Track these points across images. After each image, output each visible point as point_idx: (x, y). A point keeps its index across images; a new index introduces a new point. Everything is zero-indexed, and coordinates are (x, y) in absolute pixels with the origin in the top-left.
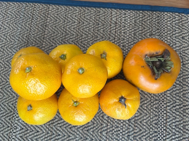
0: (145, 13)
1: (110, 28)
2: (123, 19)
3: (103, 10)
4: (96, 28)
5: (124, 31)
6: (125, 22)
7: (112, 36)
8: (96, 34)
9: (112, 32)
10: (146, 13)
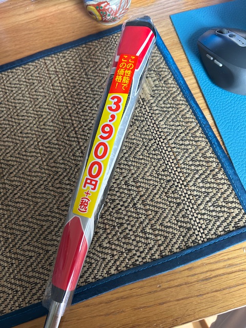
0: (89, 45)
1: (51, 81)
2: (64, 63)
4: (32, 89)
5: (71, 77)
6: (68, 66)
8: (35, 97)
10: (91, 45)
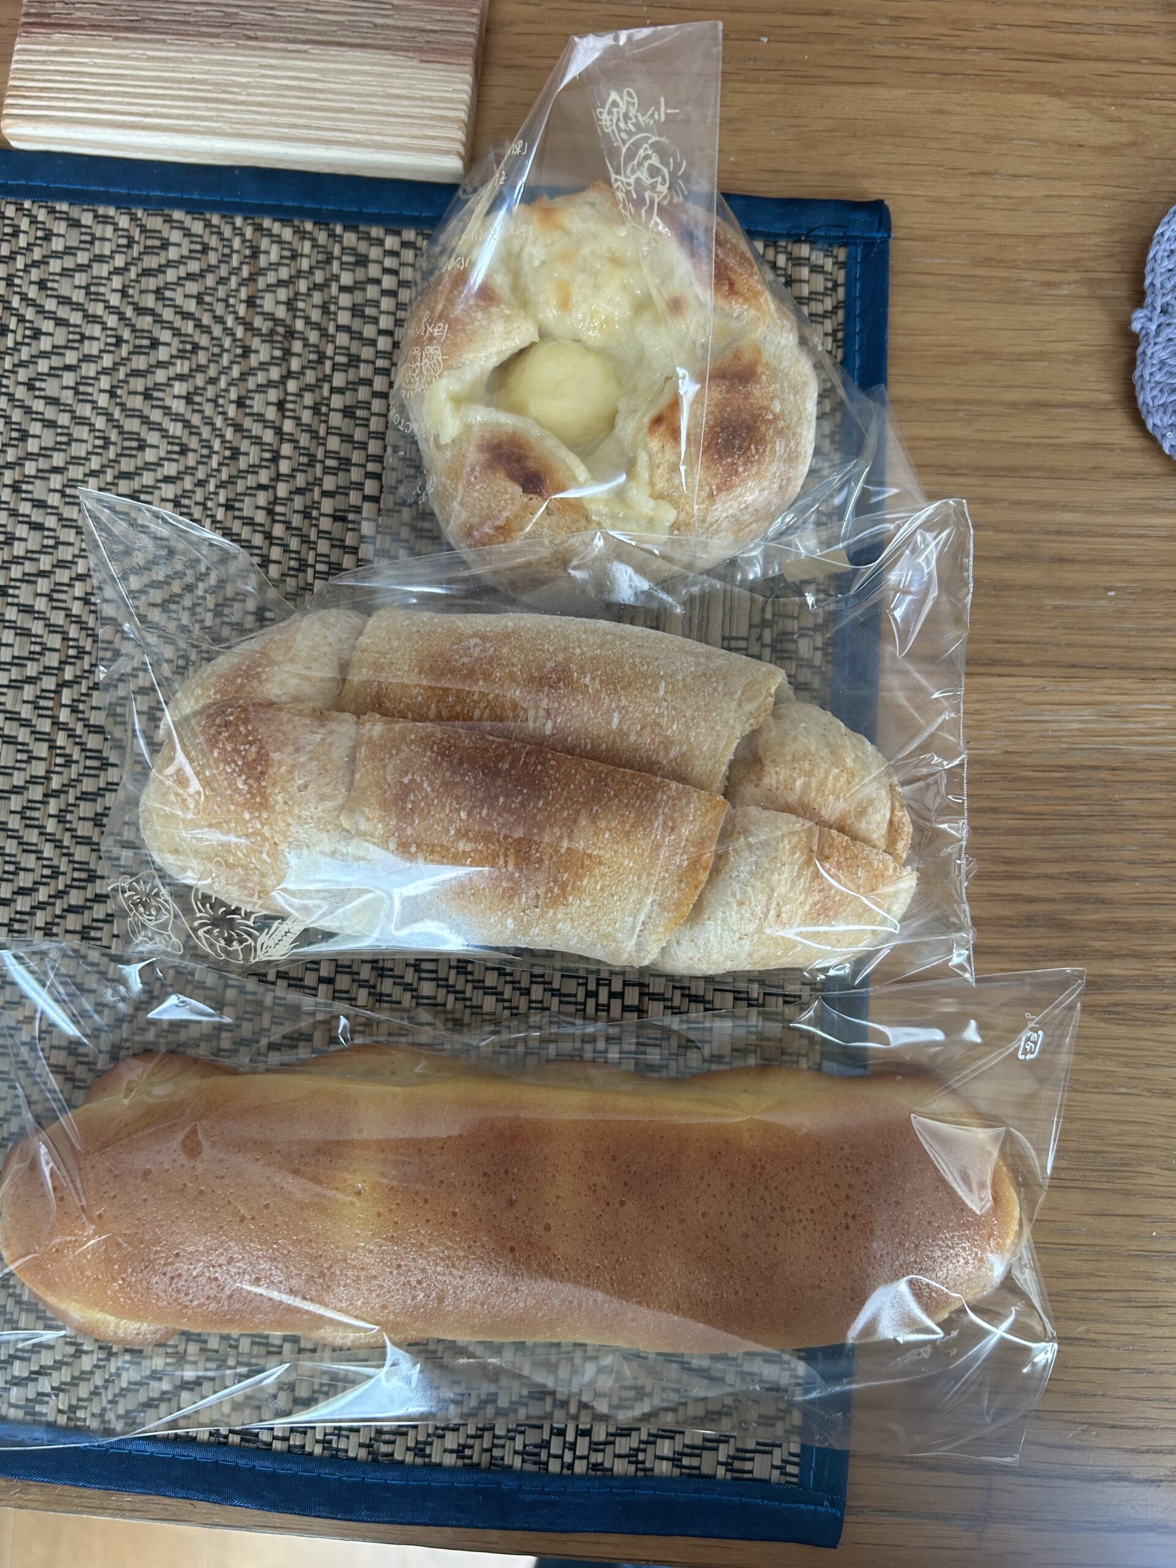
1: (243, 377)
2: (345, 300)
3: (187, 233)
4: (136, 373)
5: (349, 399)
6: (357, 324)
7: (257, 441)
8: (132, 425)
9: (257, 404)
